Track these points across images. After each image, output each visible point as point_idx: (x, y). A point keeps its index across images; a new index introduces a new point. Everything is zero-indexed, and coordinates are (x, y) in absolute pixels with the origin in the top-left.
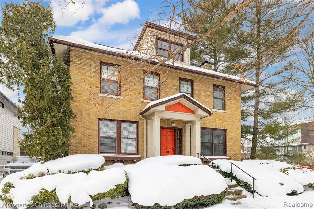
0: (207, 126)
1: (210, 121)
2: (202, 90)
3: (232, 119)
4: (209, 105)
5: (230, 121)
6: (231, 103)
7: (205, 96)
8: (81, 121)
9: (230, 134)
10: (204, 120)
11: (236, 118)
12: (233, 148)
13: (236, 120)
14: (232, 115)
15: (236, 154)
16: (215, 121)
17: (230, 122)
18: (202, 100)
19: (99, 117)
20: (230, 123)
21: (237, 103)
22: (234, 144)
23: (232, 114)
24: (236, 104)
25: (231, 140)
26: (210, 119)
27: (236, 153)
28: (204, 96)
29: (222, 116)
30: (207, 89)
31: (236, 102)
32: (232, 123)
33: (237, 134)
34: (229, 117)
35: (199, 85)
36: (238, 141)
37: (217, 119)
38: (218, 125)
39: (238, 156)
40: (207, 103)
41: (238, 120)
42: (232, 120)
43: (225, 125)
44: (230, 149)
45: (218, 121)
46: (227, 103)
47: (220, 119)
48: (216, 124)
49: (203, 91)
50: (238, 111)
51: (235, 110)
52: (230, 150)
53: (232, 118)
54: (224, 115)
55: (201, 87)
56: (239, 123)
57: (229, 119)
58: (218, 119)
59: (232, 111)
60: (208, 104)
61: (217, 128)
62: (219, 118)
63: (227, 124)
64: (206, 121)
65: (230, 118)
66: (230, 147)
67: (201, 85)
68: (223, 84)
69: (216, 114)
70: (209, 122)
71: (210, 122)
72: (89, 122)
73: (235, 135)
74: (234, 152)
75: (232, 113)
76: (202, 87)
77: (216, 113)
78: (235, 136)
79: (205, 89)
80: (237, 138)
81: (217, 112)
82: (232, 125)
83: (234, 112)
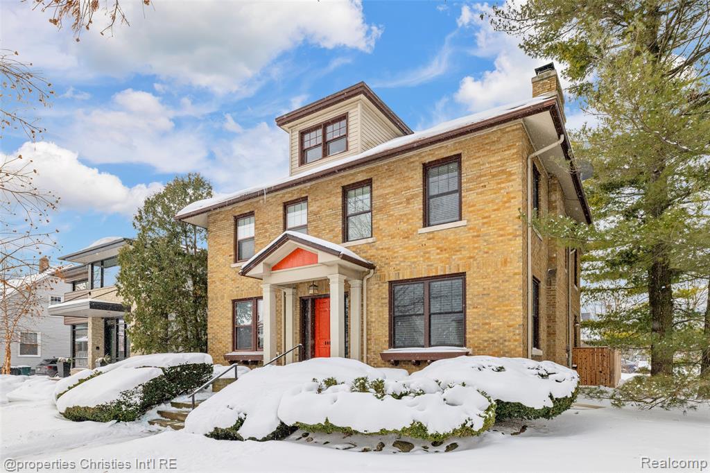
0: (403, 276)
1: (413, 260)
2: (392, 193)
3: (487, 238)
4: (411, 221)
5: (476, 245)
6: (481, 193)
7: (401, 203)
8: (216, 308)
9: (477, 284)
10: (397, 263)
11: (501, 232)
12: (487, 321)
13: (501, 238)
14: (486, 226)
15: (501, 338)
16: (428, 258)
17: (476, 248)
18: (392, 215)
19: (233, 299)
20: (476, 251)
21: (503, 185)
22: (493, 309)
23: (484, 224)
24: (501, 189)
25: (480, 301)
26: (414, 255)
27: (501, 335)
28: (396, 204)
29: (450, 238)
30: (405, 184)
31: (503, 183)
32: (486, 250)
33: (505, 278)
34: (475, 234)
35: (384, 185)
36: (509, 300)
37: (434, 251)
38: (435, 265)
39: (507, 343)
40: (405, 220)
41: (509, 234)
42: (485, 241)
43: (459, 262)
44: (475, 327)
45: (438, 254)
46: (468, 197)
47: (442, 250)
48: (431, 265)
49: (395, 193)
50: (509, 207)
51: (495, 210)
52: (475, 330)
53: (486, 235)
54: (456, 234)
55: (390, 186)
56: (512, 242)
57: (475, 239)
58: (438, 249)
59: (487, 214)
60: (408, 220)
61: (434, 274)
62: (440, 245)
63: (468, 255)
64: (402, 264)
65: (478, 236)
66: (476, 321)
67: (389, 182)
68: (452, 151)
69: (430, 239)
70: (409, 263)
71: (414, 263)
72: (224, 308)
73: (497, 282)
74: (492, 332)
75: (485, 220)
76: (393, 185)
77: (431, 236)
78: (497, 285)
79: (399, 186)
80: (503, 290)
81: (433, 232)
82: (485, 255)
83: (493, 216)
